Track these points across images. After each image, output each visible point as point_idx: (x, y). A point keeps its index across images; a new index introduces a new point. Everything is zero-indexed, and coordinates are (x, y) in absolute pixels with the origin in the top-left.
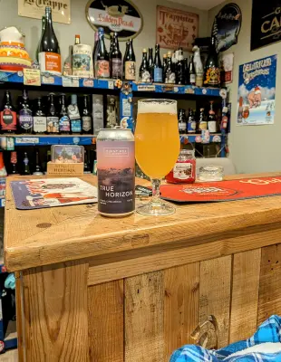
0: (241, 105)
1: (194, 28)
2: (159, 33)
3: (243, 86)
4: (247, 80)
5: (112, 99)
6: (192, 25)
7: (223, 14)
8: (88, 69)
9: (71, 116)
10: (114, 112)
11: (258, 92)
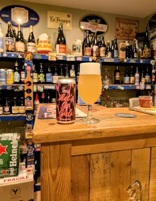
1: (136, 28)
2: (117, 32)
6: (135, 26)
7: (153, 19)
8: (80, 52)
9: (71, 75)
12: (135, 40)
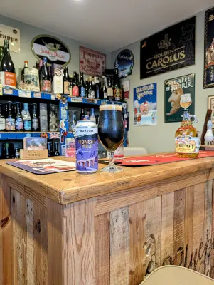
0: (135, 113)
1: (103, 62)
2: (81, 64)
3: (136, 101)
4: (139, 98)
5: (53, 107)
6: (102, 60)
7: (122, 55)
8: (36, 86)
9: (24, 118)
10: (55, 116)
11: (146, 105)
12: (103, 77)
